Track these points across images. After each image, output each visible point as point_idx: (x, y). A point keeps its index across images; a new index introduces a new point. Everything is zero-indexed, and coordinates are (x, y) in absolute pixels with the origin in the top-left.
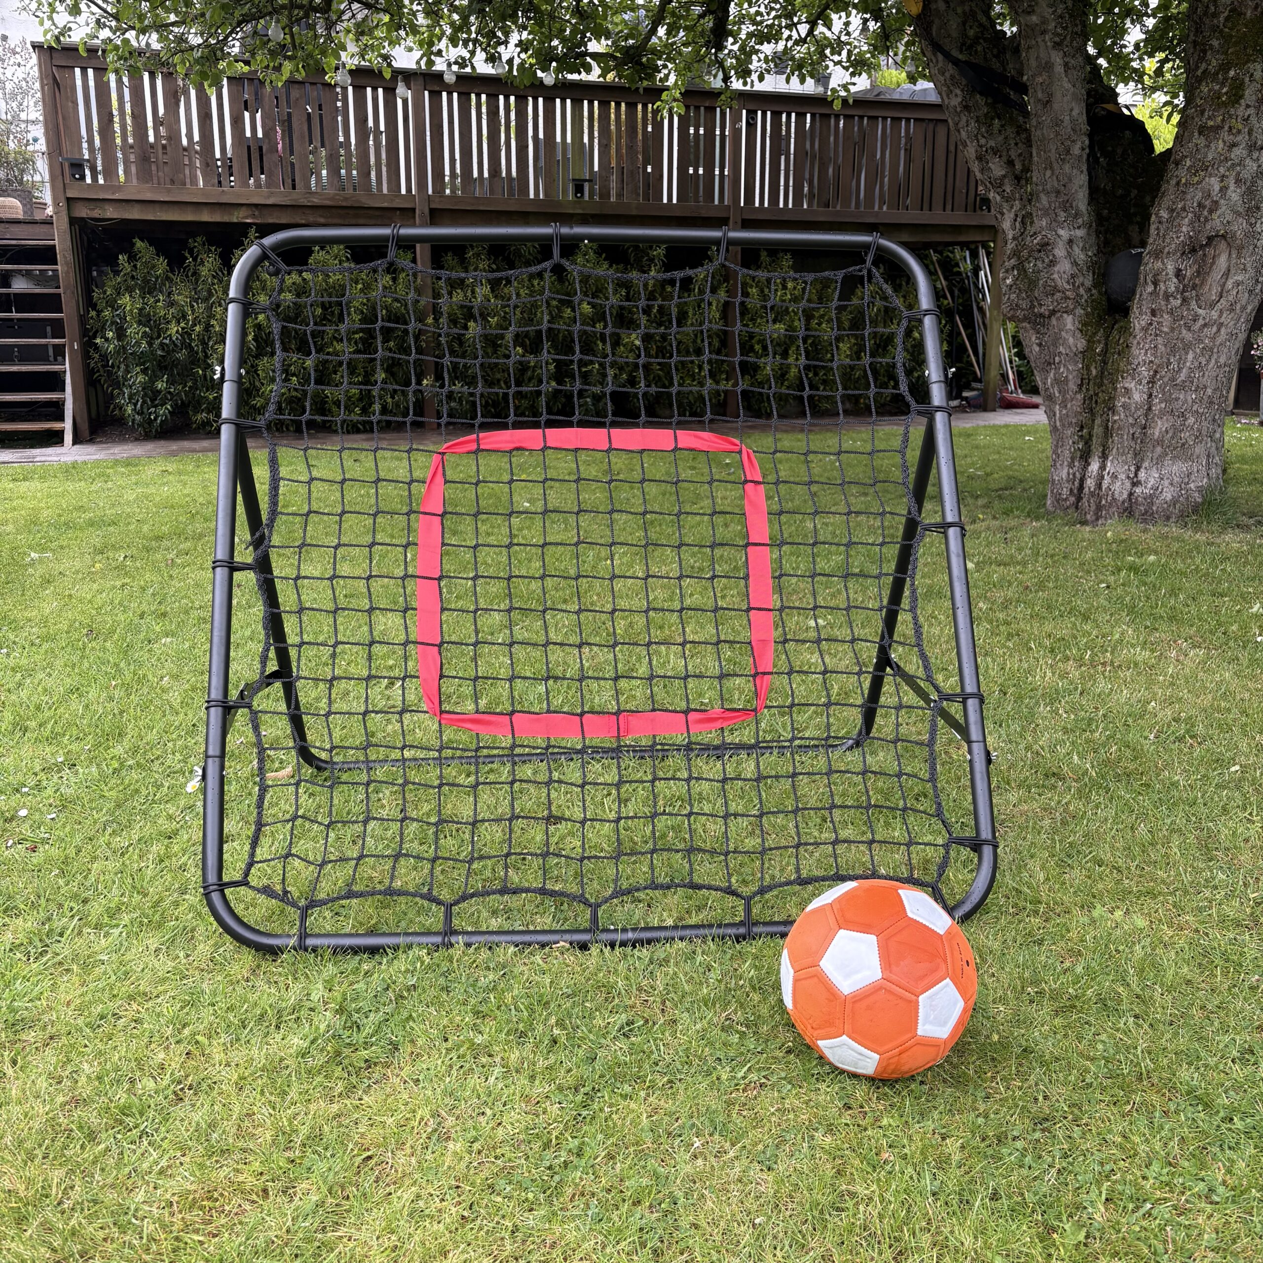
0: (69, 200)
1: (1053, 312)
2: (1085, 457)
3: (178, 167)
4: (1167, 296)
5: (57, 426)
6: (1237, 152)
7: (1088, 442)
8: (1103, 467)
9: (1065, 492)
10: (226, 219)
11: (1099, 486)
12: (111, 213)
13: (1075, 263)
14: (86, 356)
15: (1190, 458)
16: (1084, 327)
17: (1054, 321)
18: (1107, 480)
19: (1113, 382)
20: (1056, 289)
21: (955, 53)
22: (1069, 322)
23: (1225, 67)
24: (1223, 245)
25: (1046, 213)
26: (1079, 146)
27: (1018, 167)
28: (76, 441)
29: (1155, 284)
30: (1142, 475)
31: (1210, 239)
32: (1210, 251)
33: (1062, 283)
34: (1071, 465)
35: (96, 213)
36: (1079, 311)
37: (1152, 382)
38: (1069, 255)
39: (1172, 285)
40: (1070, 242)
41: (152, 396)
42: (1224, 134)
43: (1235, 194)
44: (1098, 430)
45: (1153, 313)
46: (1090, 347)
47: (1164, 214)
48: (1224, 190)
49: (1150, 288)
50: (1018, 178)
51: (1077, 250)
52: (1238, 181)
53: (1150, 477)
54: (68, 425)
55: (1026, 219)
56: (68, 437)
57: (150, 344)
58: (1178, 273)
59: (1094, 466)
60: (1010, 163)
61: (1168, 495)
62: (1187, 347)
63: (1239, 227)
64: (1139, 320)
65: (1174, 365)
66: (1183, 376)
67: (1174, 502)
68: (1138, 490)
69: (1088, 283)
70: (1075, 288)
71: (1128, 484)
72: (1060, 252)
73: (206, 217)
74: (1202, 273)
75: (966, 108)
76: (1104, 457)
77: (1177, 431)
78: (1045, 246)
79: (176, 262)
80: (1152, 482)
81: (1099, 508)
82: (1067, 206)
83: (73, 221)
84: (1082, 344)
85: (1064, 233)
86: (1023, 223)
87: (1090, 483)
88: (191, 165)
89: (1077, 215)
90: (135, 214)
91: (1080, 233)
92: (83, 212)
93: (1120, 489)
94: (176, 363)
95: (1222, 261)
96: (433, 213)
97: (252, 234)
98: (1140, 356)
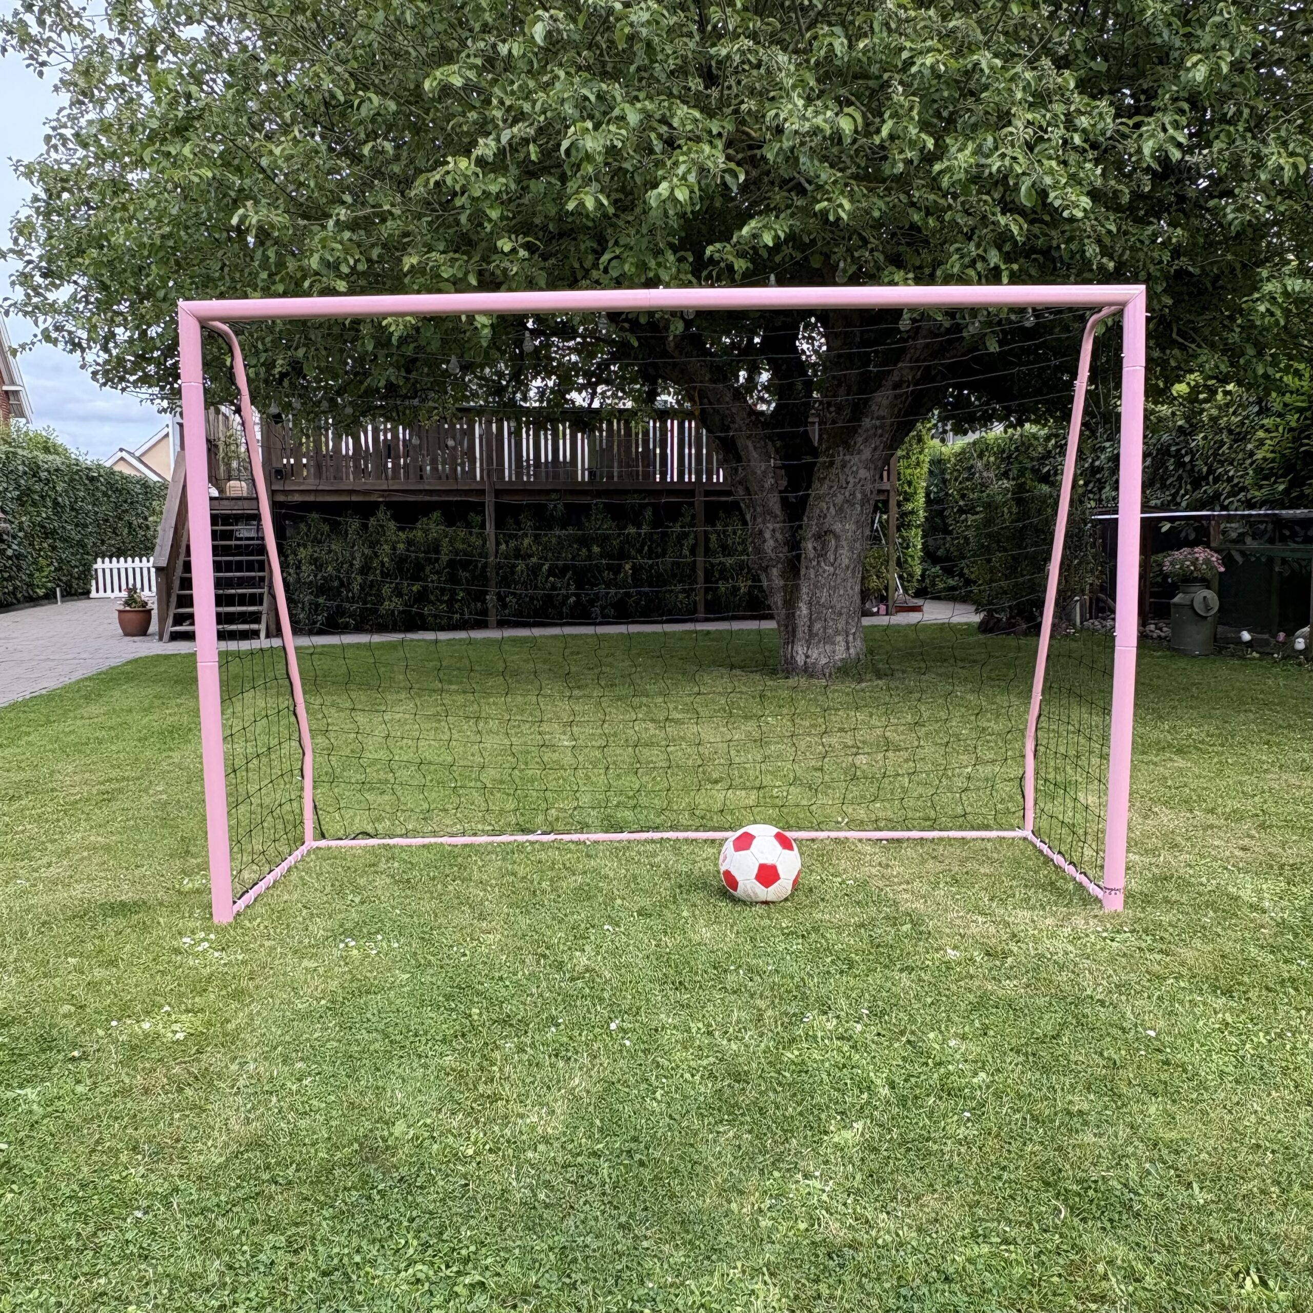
0: (273, 491)
1: (767, 566)
2: (788, 643)
3: (338, 469)
4: (812, 560)
5: (254, 626)
6: (834, 490)
7: (788, 634)
8: (793, 648)
10: (367, 499)
11: (792, 658)
12: (297, 498)
13: (776, 541)
15: (834, 643)
16: (782, 576)
17: (769, 571)
18: (795, 655)
19: (795, 603)
20: (767, 555)
22: (775, 572)
24: (831, 535)
28: (268, 636)
29: (806, 554)
30: (810, 652)
31: (825, 532)
32: (827, 538)
33: (770, 552)
35: (289, 499)
36: (780, 566)
37: (810, 603)
38: (773, 537)
39: (813, 554)
40: (773, 530)
42: (827, 481)
43: (833, 511)
44: (791, 628)
46: (786, 585)
47: (806, 519)
48: (829, 508)
51: (777, 534)
52: (835, 504)
54: (263, 627)
56: (263, 634)
57: (315, 577)
58: (814, 548)
59: (790, 648)
61: (824, 661)
62: (823, 585)
63: (838, 527)
65: (819, 595)
66: (823, 600)
67: (827, 666)
68: (809, 660)
69: (785, 551)
70: (777, 554)
71: (804, 657)
73: (354, 498)
74: (824, 548)
76: (794, 642)
79: (335, 528)
80: (815, 655)
81: (796, 669)
82: (771, 512)
83: (275, 502)
84: (782, 583)
85: (770, 526)
87: (789, 656)
88: (347, 467)
89: (776, 517)
90: (311, 498)
91: (778, 526)
92: (281, 498)
94: (331, 589)
95: (833, 543)
96: (498, 493)
97: (382, 508)
98: (804, 590)
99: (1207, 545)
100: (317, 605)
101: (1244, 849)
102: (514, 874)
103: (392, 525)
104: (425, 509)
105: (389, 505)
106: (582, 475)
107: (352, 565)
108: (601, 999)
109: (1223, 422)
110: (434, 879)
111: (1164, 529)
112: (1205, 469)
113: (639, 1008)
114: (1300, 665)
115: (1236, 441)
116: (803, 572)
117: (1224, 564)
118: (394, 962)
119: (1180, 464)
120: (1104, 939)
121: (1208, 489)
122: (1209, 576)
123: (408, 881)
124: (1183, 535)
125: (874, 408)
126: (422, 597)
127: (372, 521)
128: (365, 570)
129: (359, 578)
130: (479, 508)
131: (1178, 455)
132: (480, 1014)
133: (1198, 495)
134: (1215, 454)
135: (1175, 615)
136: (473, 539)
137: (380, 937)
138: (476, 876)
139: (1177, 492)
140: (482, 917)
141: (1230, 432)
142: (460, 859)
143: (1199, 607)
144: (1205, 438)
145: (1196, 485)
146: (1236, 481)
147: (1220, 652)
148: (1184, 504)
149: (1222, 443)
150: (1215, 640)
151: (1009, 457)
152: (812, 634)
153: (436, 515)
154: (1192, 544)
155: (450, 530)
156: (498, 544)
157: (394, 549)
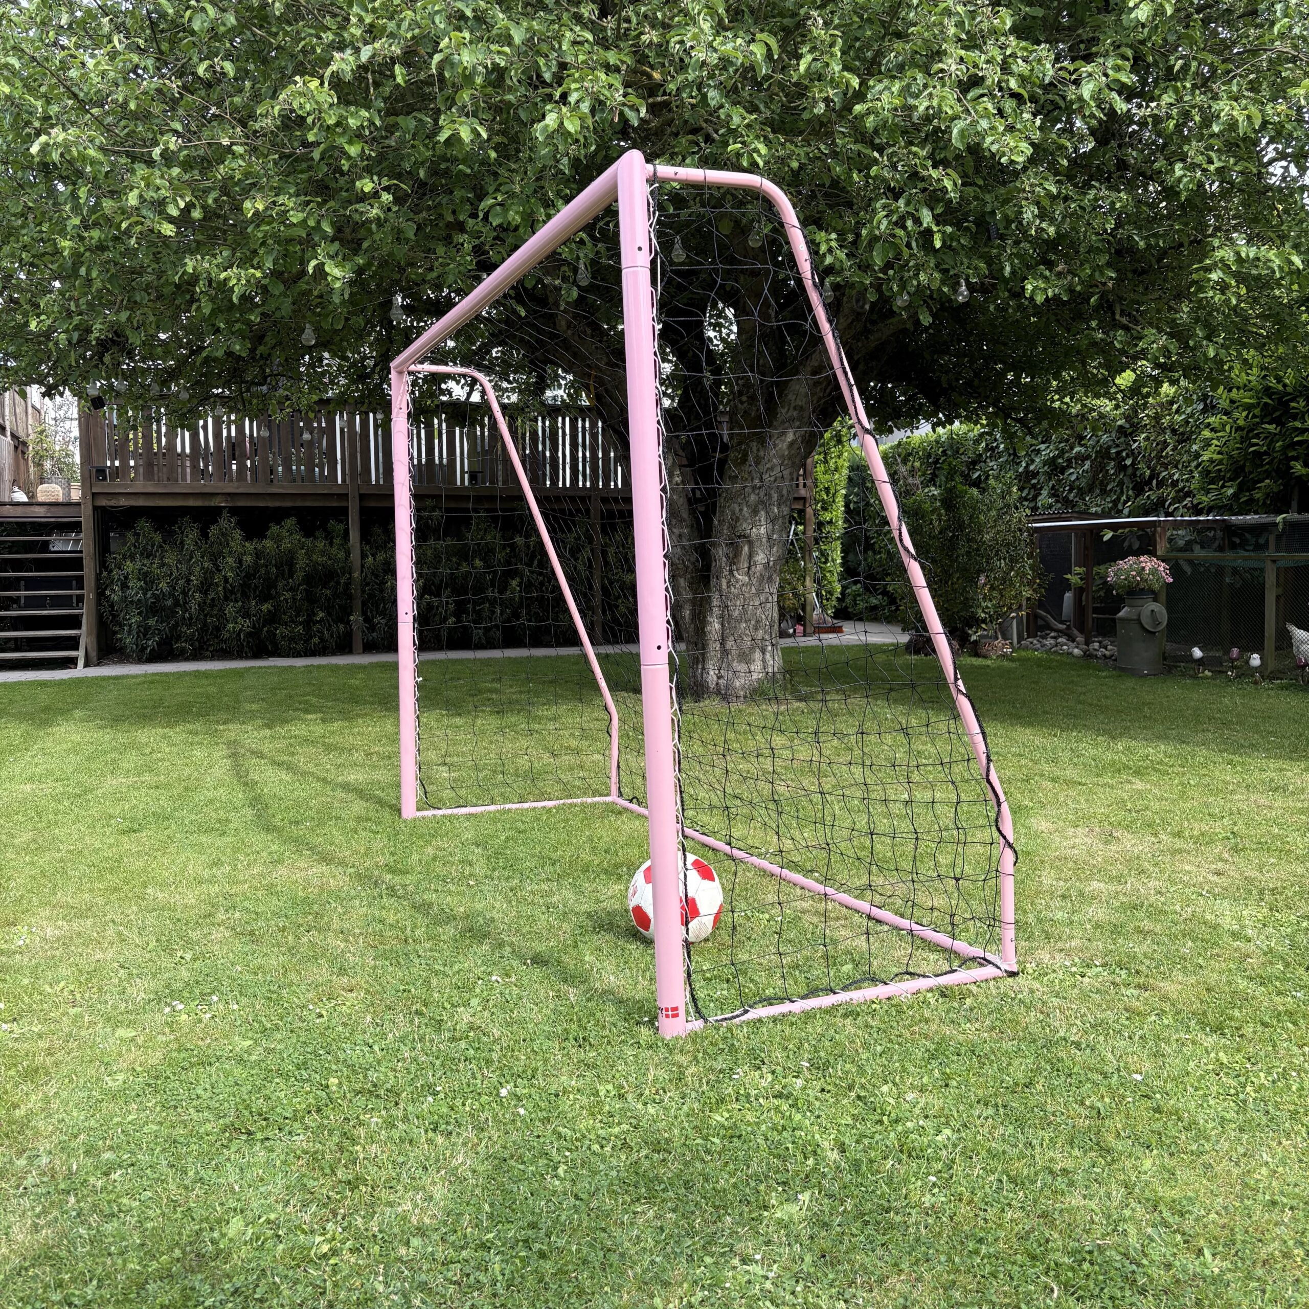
0: (94, 494)
3: (173, 467)
4: (722, 569)
5: (72, 653)
6: (747, 490)
9: (692, 684)
10: (207, 504)
11: (702, 679)
12: (123, 502)
14: (99, 603)
15: (748, 661)
18: (705, 675)
19: (705, 617)
22: (682, 581)
23: (740, 443)
24: (744, 541)
28: (87, 665)
29: (716, 561)
30: (723, 672)
31: (738, 538)
32: (739, 544)
34: (693, 667)
35: (113, 503)
36: (688, 576)
37: (722, 617)
39: (725, 561)
40: (680, 535)
41: (145, 631)
42: (740, 480)
43: (746, 513)
45: (717, 578)
46: (694, 598)
48: (741, 510)
49: (714, 564)
52: (748, 505)
54: (80, 654)
56: (81, 663)
57: (145, 594)
58: (726, 556)
61: (737, 683)
62: (735, 597)
65: (731, 607)
66: (735, 613)
67: (742, 687)
68: (721, 681)
71: (715, 678)
73: (191, 503)
74: (737, 555)
76: (703, 662)
79: (168, 536)
80: (727, 676)
81: (703, 693)
83: (95, 508)
85: (676, 530)
87: (699, 678)
88: (183, 467)
89: (682, 520)
90: (141, 502)
91: (685, 531)
92: (103, 502)
93: (713, 681)
94: (163, 608)
95: (747, 548)
96: (362, 497)
97: (225, 514)
98: (715, 602)
99: (1152, 553)
100: (147, 628)
101: (1218, 873)
102: (382, 921)
103: (237, 534)
104: (278, 515)
105: (233, 511)
106: (461, 479)
107: (188, 581)
108: (488, 1062)
109: (1166, 421)
110: (284, 929)
111: (1106, 538)
112: (1148, 473)
113: (535, 1070)
114: (1256, 683)
115: (1180, 442)
116: (713, 581)
117: (1172, 575)
118: (233, 1025)
119: (1122, 468)
120: (1073, 975)
121: (1151, 495)
122: (1156, 587)
123: (252, 933)
124: (1126, 544)
125: (791, 397)
126: (273, 618)
127: (213, 530)
128: (205, 587)
129: (197, 595)
130: (341, 513)
131: (1118, 458)
132: (340, 1084)
133: (1141, 500)
134: (1159, 457)
135: (1121, 631)
136: (334, 551)
137: (215, 998)
138: (336, 925)
139: (1119, 499)
140: (342, 971)
141: (1174, 431)
142: (315, 907)
143: (1147, 622)
144: (1147, 439)
145: (1139, 489)
146: (1181, 485)
147: (1169, 672)
148: (1126, 511)
149: (1165, 444)
150: (1165, 659)
151: (936, 462)
152: (725, 652)
153: (290, 522)
154: (1137, 553)
155: (309, 542)
156: (364, 556)
157: (240, 562)
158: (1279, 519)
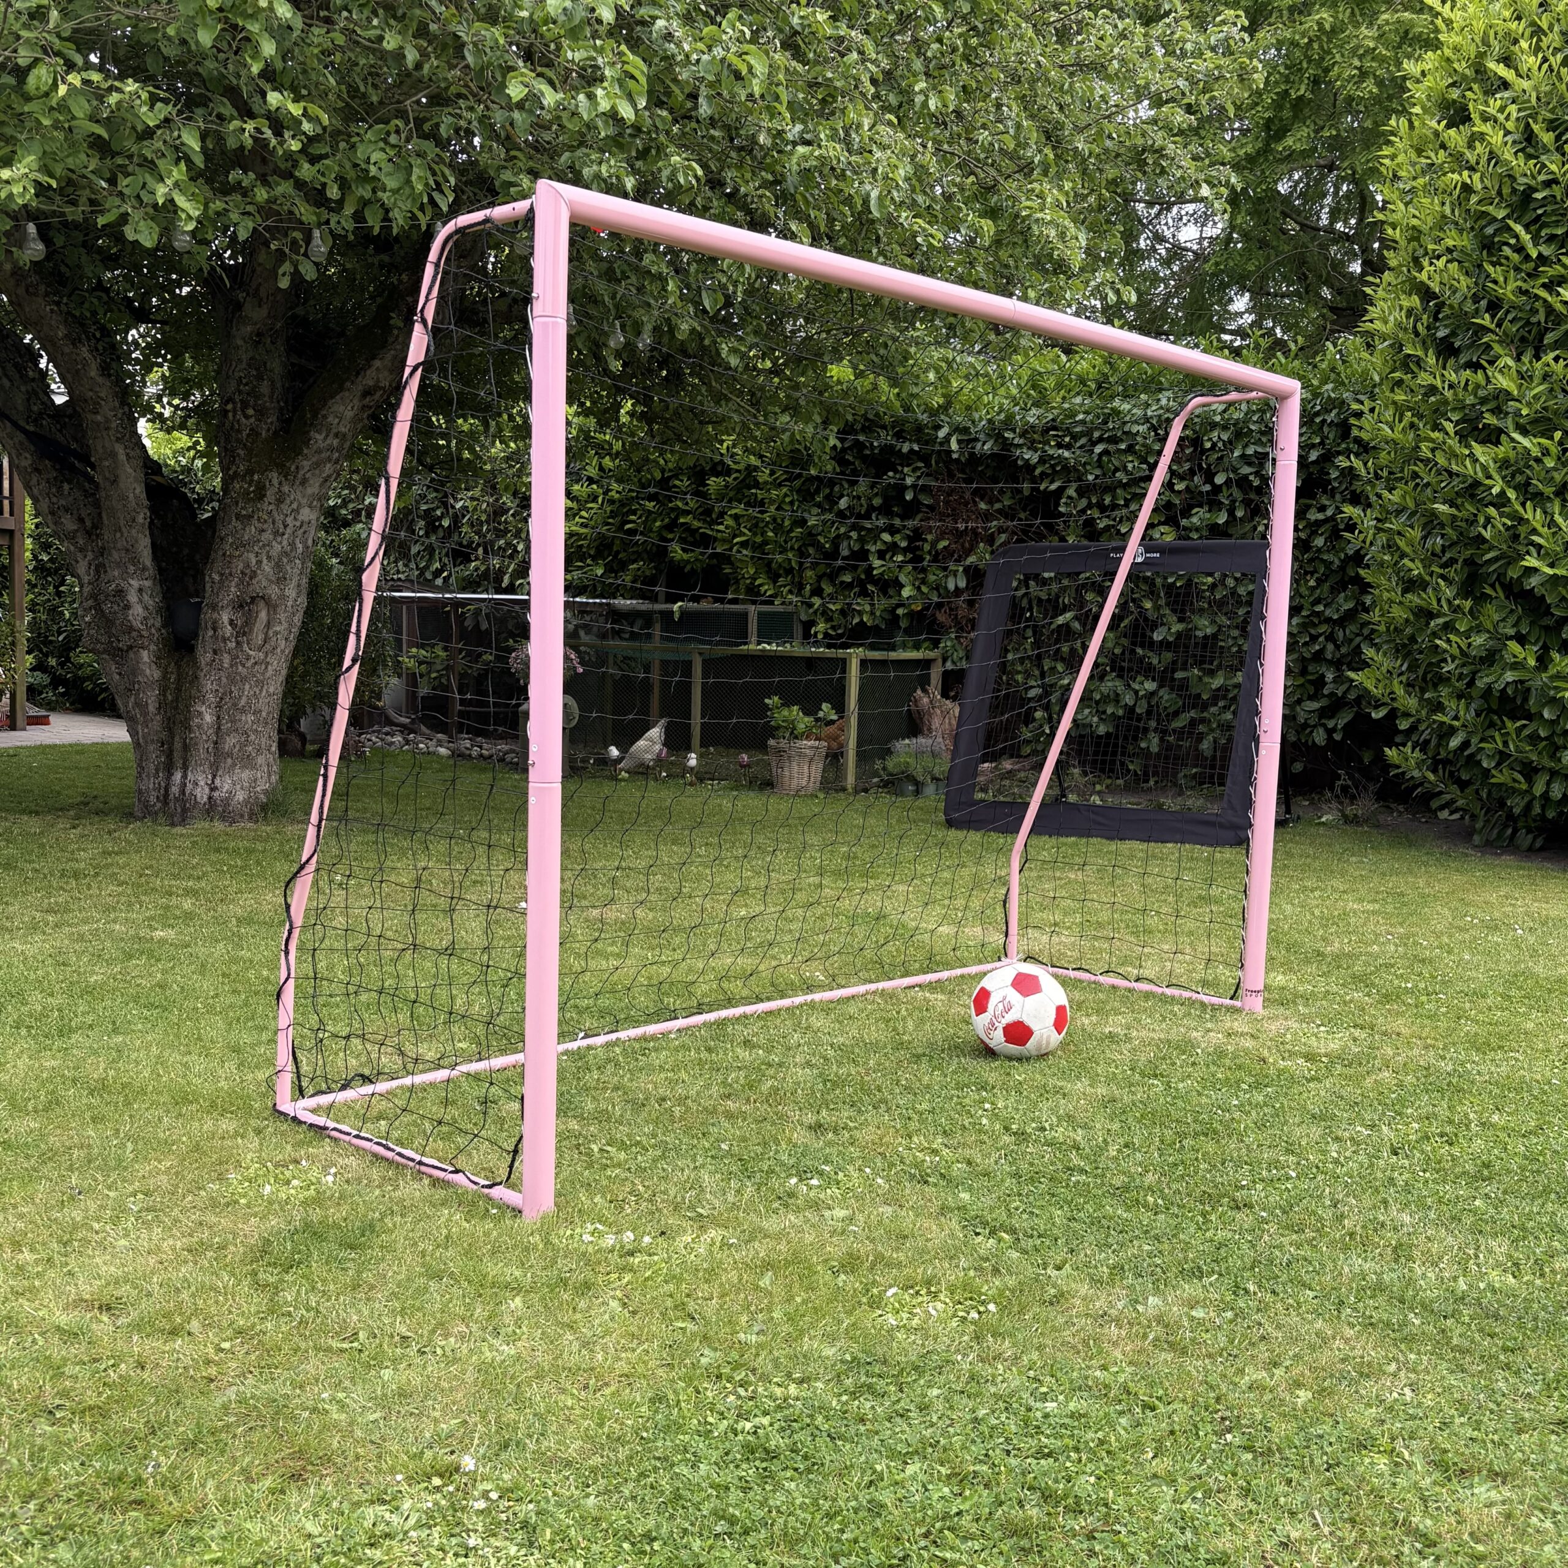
1: (131, 647)
2: (169, 769)
4: (225, 640)
6: (267, 536)
7: (170, 755)
8: (185, 776)
9: (153, 800)
11: (183, 792)
13: (146, 608)
15: (254, 767)
16: (158, 659)
17: (131, 655)
18: (189, 786)
19: (188, 707)
20: (131, 629)
21: (22, 423)
22: (145, 655)
23: (250, 472)
24: (262, 604)
25: (118, 565)
26: (142, 517)
27: (88, 523)
29: (215, 629)
30: (218, 782)
31: (253, 599)
32: (254, 607)
33: (137, 624)
34: (156, 776)
36: (152, 647)
37: (219, 706)
38: (141, 601)
39: (228, 630)
40: (140, 590)
42: (255, 521)
43: (267, 567)
44: (178, 745)
45: (215, 652)
46: (165, 676)
47: (216, 577)
48: (259, 562)
49: (210, 633)
50: (89, 533)
51: (146, 598)
52: (269, 558)
53: (225, 784)
55: (100, 569)
58: (231, 622)
59: (178, 776)
60: (81, 520)
61: (240, 796)
62: (244, 679)
63: (273, 591)
64: (204, 657)
65: (236, 693)
66: (243, 702)
67: (246, 802)
68: (216, 794)
69: (158, 624)
70: (148, 629)
71: (207, 790)
72: (133, 598)
74: (249, 623)
75: (37, 470)
76: (185, 768)
77: (243, 745)
78: (120, 593)
80: (226, 787)
81: (185, 810)
82: (134, 561)
84: (157, 674)
85: (135, 583)
86: (97, 571)
87: (175, 790)
89: (144, 569)
91: (147, 583)
93: (202, 794)
95: (263, 615)
152: (220, 755)
158: (676, 607)
